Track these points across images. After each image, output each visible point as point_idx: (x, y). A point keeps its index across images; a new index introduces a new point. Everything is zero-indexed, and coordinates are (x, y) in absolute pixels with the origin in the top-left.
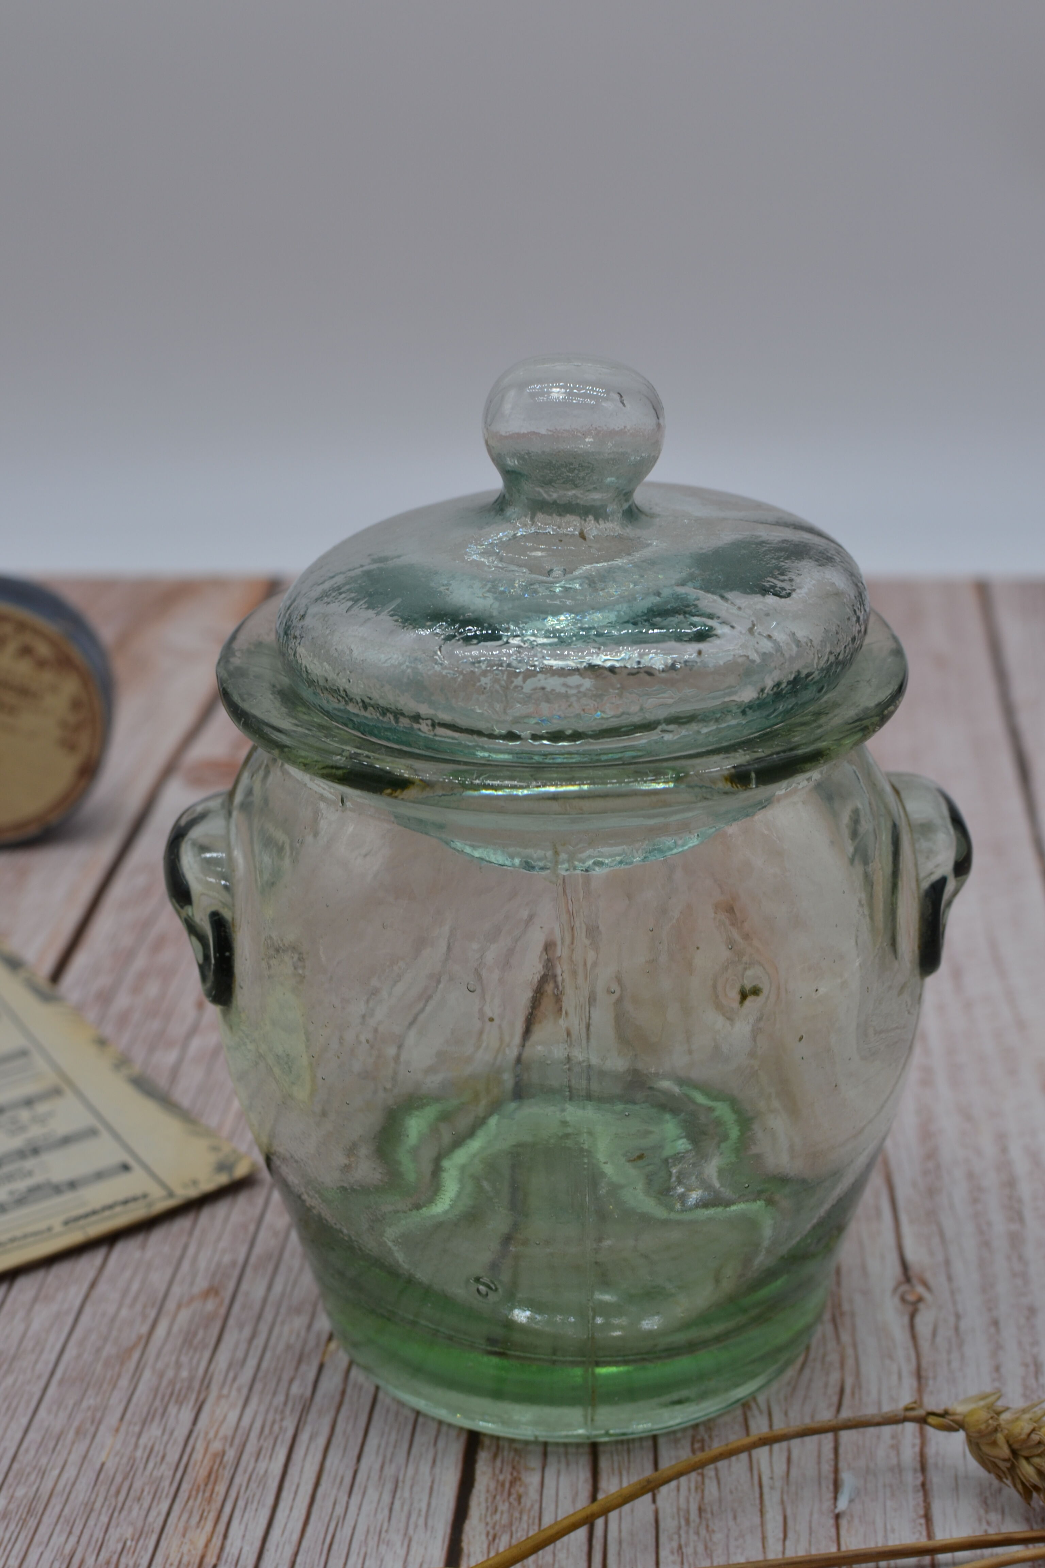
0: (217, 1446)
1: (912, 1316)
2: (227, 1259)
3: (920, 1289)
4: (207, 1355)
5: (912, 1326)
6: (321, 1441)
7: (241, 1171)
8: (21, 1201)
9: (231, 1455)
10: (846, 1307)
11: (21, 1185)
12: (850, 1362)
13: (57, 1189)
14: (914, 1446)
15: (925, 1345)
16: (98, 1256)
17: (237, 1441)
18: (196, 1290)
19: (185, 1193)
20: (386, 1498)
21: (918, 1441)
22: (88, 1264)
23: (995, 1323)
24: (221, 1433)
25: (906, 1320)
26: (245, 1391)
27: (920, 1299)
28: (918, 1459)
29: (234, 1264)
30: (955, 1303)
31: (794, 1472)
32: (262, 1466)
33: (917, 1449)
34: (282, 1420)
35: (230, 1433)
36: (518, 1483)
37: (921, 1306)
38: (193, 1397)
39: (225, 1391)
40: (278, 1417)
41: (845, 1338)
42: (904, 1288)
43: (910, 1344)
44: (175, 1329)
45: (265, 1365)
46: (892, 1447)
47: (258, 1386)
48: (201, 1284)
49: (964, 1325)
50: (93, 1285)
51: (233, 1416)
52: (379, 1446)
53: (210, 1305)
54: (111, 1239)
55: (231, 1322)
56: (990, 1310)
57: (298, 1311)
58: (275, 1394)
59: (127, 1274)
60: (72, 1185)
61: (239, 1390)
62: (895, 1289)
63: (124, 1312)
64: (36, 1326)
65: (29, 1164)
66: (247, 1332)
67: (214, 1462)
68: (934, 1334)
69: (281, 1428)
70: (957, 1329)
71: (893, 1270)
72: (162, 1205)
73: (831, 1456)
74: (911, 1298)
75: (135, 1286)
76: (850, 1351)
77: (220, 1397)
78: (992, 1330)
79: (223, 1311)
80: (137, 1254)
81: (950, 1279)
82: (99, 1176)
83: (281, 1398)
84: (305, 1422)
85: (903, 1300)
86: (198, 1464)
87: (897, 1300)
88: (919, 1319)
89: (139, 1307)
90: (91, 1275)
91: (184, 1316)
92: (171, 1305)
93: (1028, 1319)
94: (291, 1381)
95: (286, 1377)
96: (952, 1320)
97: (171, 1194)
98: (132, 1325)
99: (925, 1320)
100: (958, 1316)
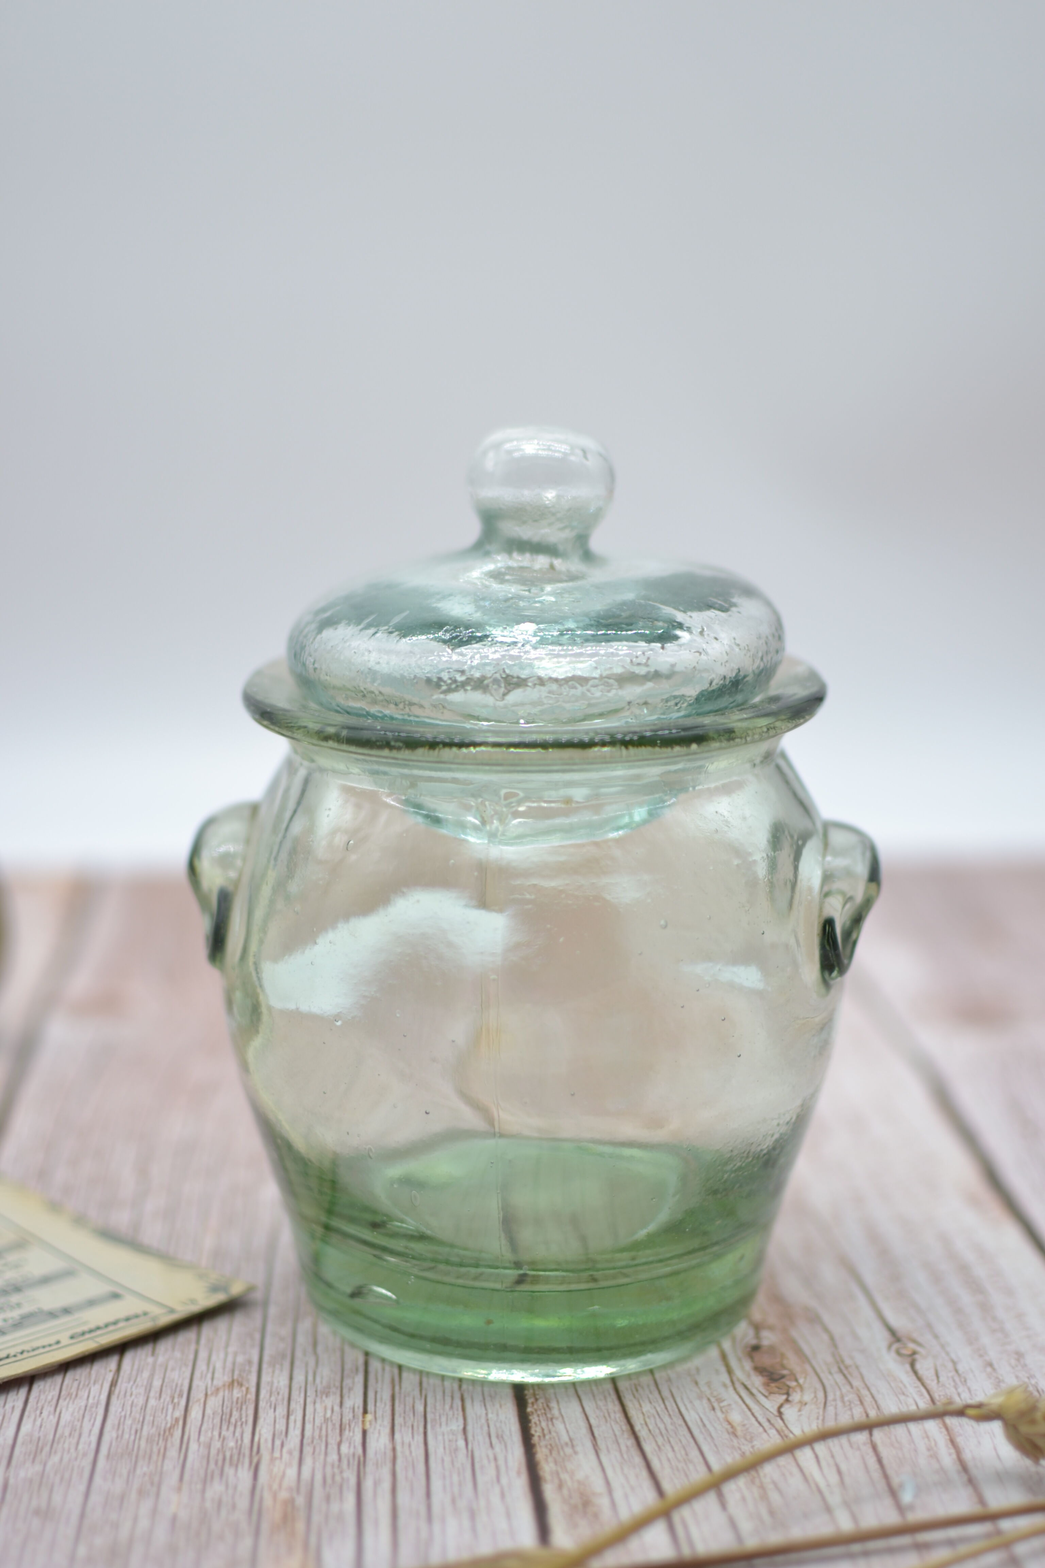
0: (284, 1495)
1: (912, 1365)
2: (240, 1359)
3: (912, 1346)
4: (248, 1429)
5: (915, 1373)
6: (386, 1485)
7: (236, 1289)
8: (18, 1325)
9: (300, 1501)
10: (848, 1362)
11: (15, 1314)
12: (868, 1400)
13: (52, 1315)
14: (950, 1454)
15: (932, 1384)
16: (112, 1363)
17: (303, 1489)
18: (218, 1382)
19: (183, 1310)
20: (466, 1523)
21: (953, 1451)
22: (105, 1369)
23: (991, 1365)
24: (285, 1485)
25: (908, 1367)
26: (296, 1454)
27: (914, 1353)
28: (958, 1463)
29: (250, 1362)
30: (948, 1354)
31: (847, 1480)
32: (335, 1507)
33: (954, 1456)
34: (341, 1472)
35: (293, 1485)
37: (917, 1356)
38: (247, 1460)
39: (277, 1454)
40: (336, 1471)
41: (856, 1383)
42: (896, 1346)
43: (919, 1384)
44: (209, 1411)
45: (308, 1433)
46: (931, 1456)
47: (307, 1450)
48: (222, 1378)
49: (960, 1368)
50: (113, 1384)
51: (292, 1472)
52: (444, 1487)
53: (237, 1393)
54: (121, 1348)
55: (262, 1404)
56: (981, 1356)
57: (326, 1393)
58: (326, 1453)
59: (146, 1374)
60: (67, 1311)
61: (290, 1453)
62: (889, 1347)
63: (152, 1402)
64: (66, 1417)
65: (14, 1298)
66: (281, 1411)
67: (286, 1508)
68: (938, 1375)
69: (343, 1479)
70: (956, 1371)
71: (882, 1333)
72: (165, 1319)
73: (877, 1466)
74: (906, 1351)
75: (157, 1383)
76: (865, 1392)
77: (272, 1460)
78: (989, 1369)
79: (252, 1396)
80: (150, 1360)
81: (936, 1337)
82: (91, 1303)
83: (333, 1457)
84: (365, 1473)
85: (898, 1353)
86: (271, 1509)
87: (893, 1354)
88: (918, 1366)
89: (166, 1397)
90: (110, 1377)
91: (214, 1403)
92: (198, 1394)
93: (1018, 1360)
94: (339, 1444)
95: (333, 1441)
96: (950, 1365)
97: (172, 1311)
98: (164, 1411)
99: (925, 1367)
100: (954, 1363)
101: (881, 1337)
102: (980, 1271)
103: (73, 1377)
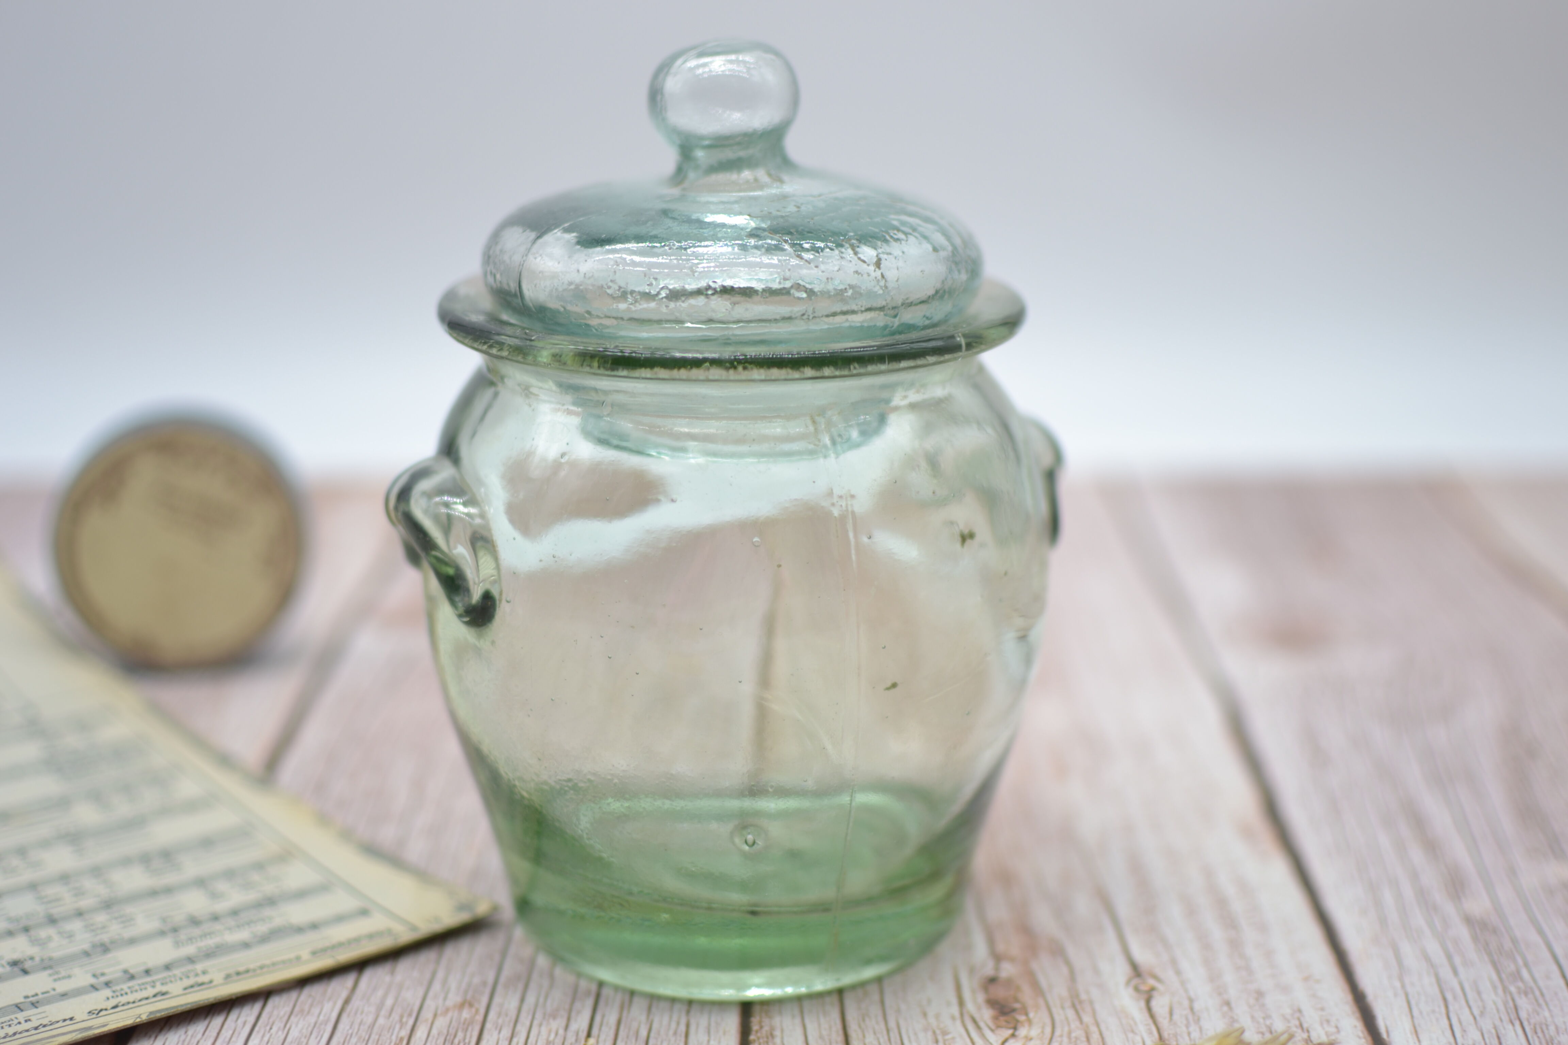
1: (1148, 1002)
2: (476, 980)
3: (1151, 982)
5: (1149, 1009)
7: (482, 909)
8: (265, 939)
10: (1083, 996)
11: (262, 928)
12: (1095, 1037)
13: (299, 930)
15: (1164, 1022)
16: (349, 980)
18: (450, 1003)
19: (426, 927)
22: (340, 987)
23: (1228, 1003)
25: (1143, 1004)
27: (1153, 989)
29: (484, 984)
30: (1186, 991)
37: (1155, 994)
41: (1087, 1019)
42: (1136, 981)
43: (1150, 1021)
44: (434, 1032)
48: (454, 998)
49: (1197, 1006)
50: (347, 1001)
53: (466, 1014)
54: (360, 965)
55: (488, 1025)
56: (1220, 994)
57: (554, 1016)
59: (380, 993)
60: (314, 926)
62: (1128, 983)
63: (381, 1021)
64: (294, 1033)
65: (267, 912)
66: (506, 1033)
68: (1171, 1013)
70: (1192, 1009)
71: (1123, 969)
72: (406, 937)
74: (1144, 988)
75: (389, 1002)
76: (1093, 1029)
78: (1225, 1009)
79: (479, 1018)
80: (387, 979)
81: (1178, 972)
82: (340, 919)
85: (1137, 989)
87: (1130, 990)
88: (1155, 1004)
89: (395, 1016)
90: (344, 994)
91: (441, 1023)
92: (427, 1014)
93: (1257, 999)
96: (1186, 1003)
97: (414, 928)
98: (391, 1031)
99: (1160, 1005)
100: (1191, 1000)
101: (1120, 972)
102: (1238, 906)
103: (309, 992)
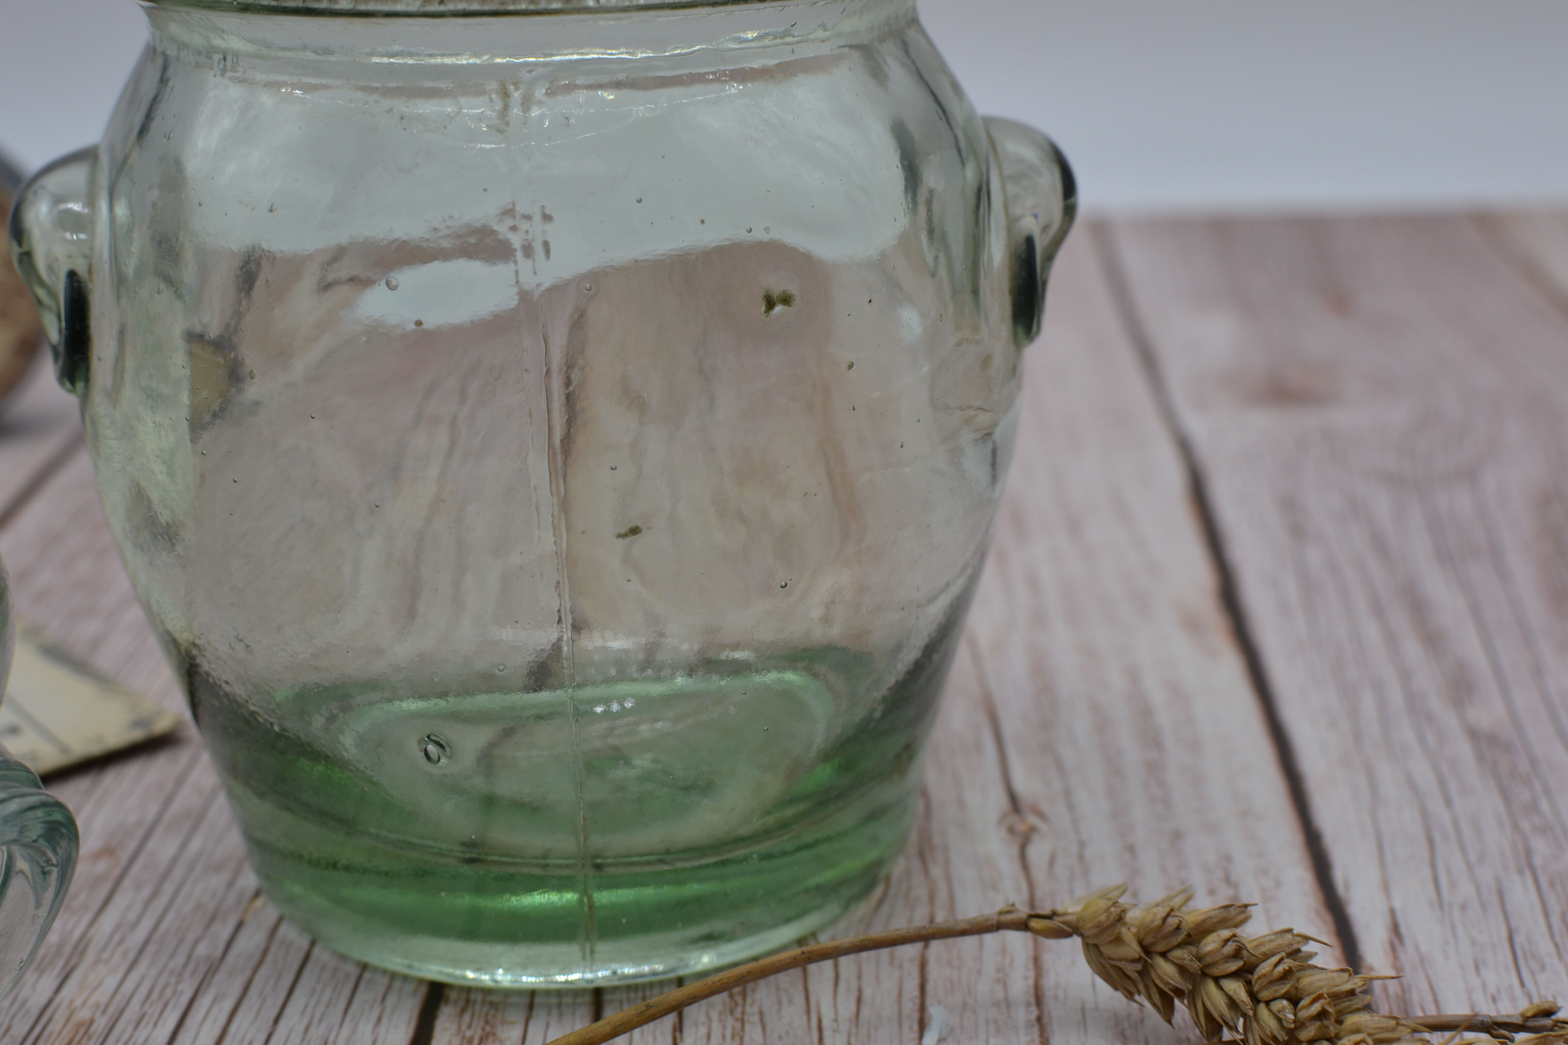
0: (84, 1014)
1: (1023, 847)
2: (131, 819)
3: (1033, 820)
4: (87, 918)
5: (1023, 857)
6: (228, 1005)
7: (161, 725)
9: (101, 1023)
10: (937, 840)
12: (942, 896)
14: (1026, 978)
15: (1038, 873)
17: (112, 1009)
19: (83, 750)
21: (1031, 974)
23: (1131, 849)
24: (93, 1000)
25: (1015, 850)
26: (132, 955)
27: (1033, 829)
28: (1032, 991)
30: (1078, 832)
31: (865, 1012)
33: (1031, 982)
34: (178, 982)
35: (104, 1000)
36: (491, 1038)
37: (1035, 836)
38: (60, 964)
39: (105, 956)
40: (173, 980)
41: (936, 871)
42: (1012, 819)
43: (1020, 874)
45: (164, 926)
46: (998, 981)
47: (152, 948)
48: (93, 845)
49: (1089, 853)
51: (111, 983)
52: (306, 1006)
53: (101, 867)
55: (127, 882)
56: (1122, 836)
57: (218, 868)
58: (172, 955)
61: (125, 954)
62: (1001, 821)
66: (146, 892)
67: (77, 1032)
68: (1052, 862)
69: (175, 992)
70: (1081, 857)
71: (998, 801)
73: (916, 993)
74: (1021, 828)
76: (942, 885)
77: (97, 962)
78: (1126, 856)
79: (117, 872)
81: (1071, 807)
83: (180, 959)
84: (209, 984)
85: (1011, 831)
86: (54, 1036)
87: (1003, 832)
88: (1030, 849)
93: (1172, 843)
94: (196, 942)
95: (190, 938)
96: (1075, 849)
97: (66, 750)
99: (1038, 852)
100: (1082, 845)
101: (993, 806)
102: (1164, 719)
